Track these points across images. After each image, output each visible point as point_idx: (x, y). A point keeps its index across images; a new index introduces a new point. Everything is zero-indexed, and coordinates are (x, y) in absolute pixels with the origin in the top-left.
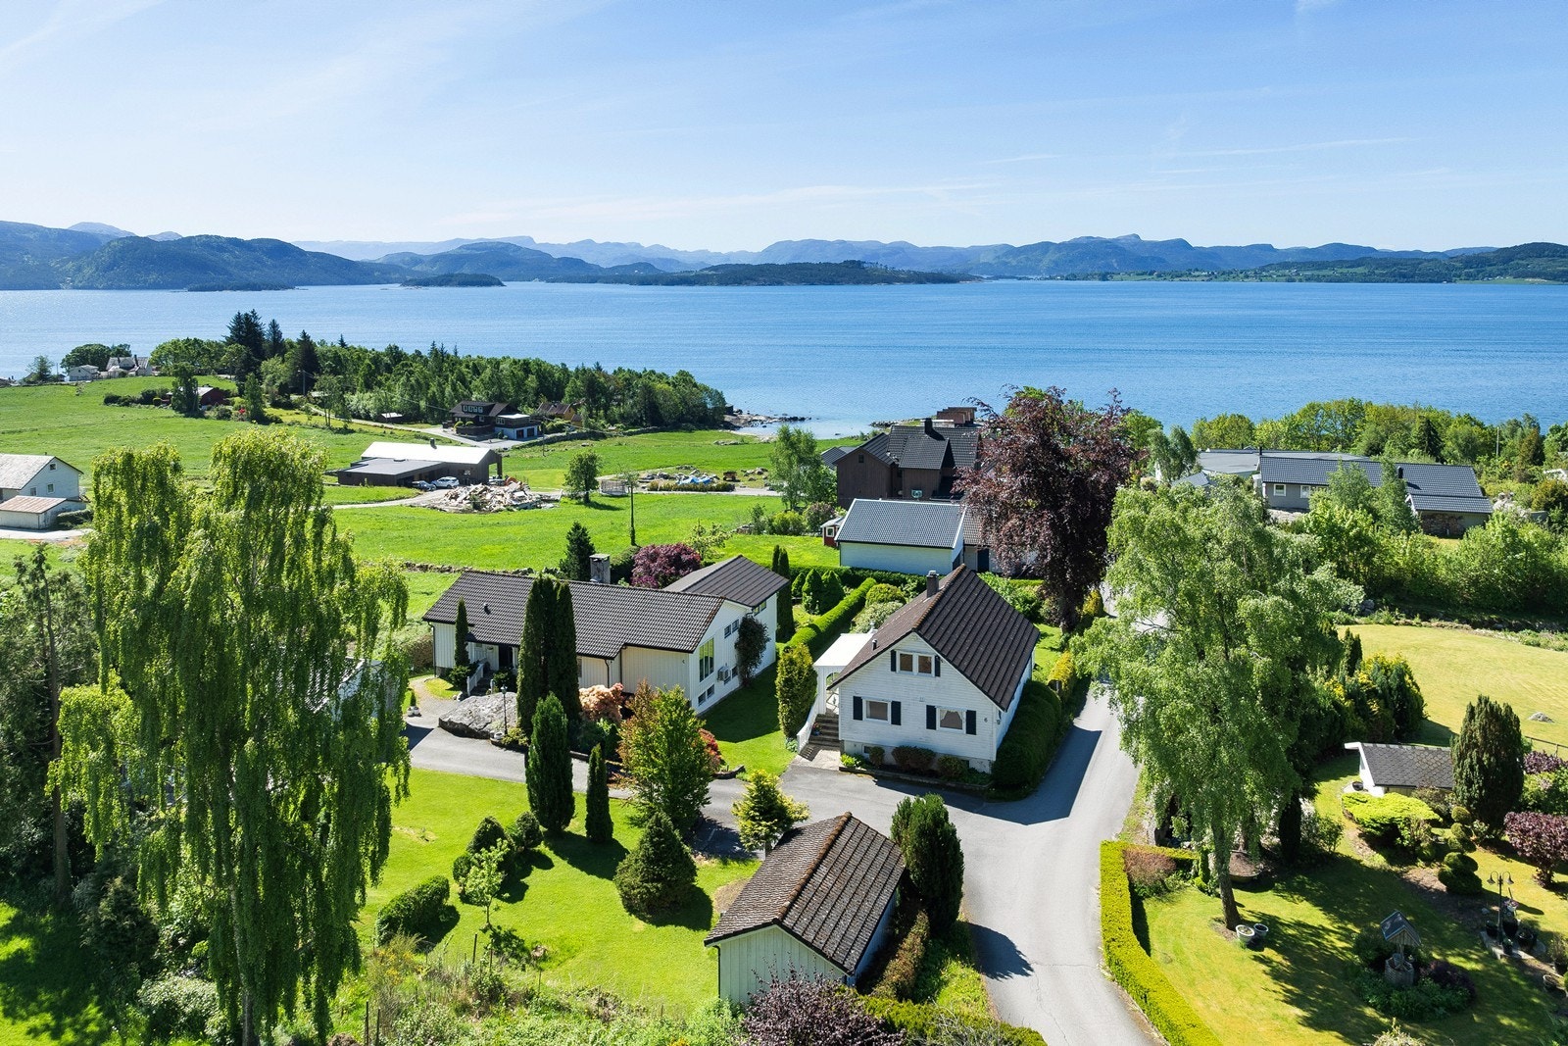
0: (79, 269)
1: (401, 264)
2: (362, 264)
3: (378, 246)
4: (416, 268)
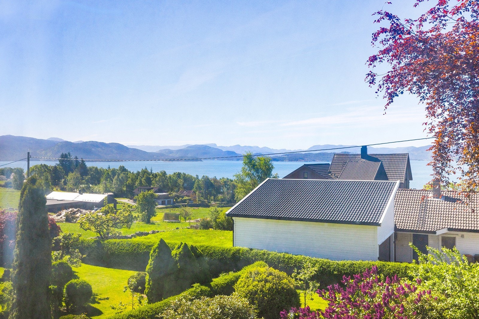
1: (165, 153)
2: (150, 153)
4: (170, 155)
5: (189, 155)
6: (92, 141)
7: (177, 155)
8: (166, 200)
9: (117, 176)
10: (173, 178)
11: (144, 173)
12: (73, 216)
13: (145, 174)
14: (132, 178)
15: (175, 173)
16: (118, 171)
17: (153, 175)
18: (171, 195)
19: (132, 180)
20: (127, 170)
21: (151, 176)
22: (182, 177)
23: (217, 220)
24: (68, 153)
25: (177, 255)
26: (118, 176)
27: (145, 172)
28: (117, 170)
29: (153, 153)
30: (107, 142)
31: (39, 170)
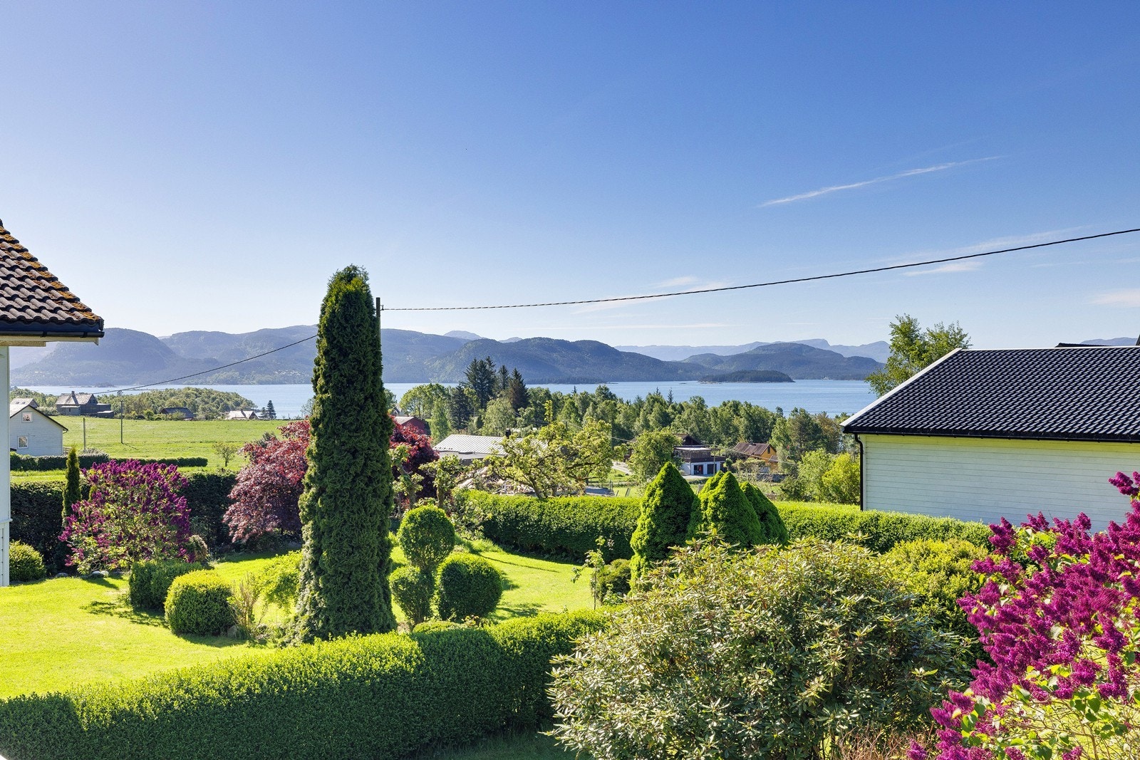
0: (443, 367)
1: (702, 364)
2: (668, 363)
3: (685, 349)
4: (716, 368)
5: (762, 368)
6: (540, 338)
7: (733, 369)
8: (705, 465)
9: (591, 408)
10: (722, 415)
11: (654, 402)
12: (491, 482)
13: (656, 403)
14: (626, 413)
15: (726, 402)
16: (594, 399)
17: (674, 408)
18: (717, 453)
19: (627, 417)
20: (614, 395)
21: (670, 410)
22: (742, 412)
23: (823, 478)
24: (488, 360)
25: (709, 504)
26: (595, 408)
27: (655, 400)
28: (593, 396)
29: (676, 363)
30: (572, 339)
31: (426, 396)
